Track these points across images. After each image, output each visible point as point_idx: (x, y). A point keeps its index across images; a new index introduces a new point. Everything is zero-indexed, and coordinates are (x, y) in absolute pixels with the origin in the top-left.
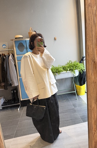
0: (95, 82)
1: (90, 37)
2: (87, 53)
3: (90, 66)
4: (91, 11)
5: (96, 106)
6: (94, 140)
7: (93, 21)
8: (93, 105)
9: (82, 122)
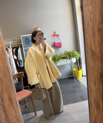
0: (93, 67)
1: (88, 31)
2: (86, 44)
3: (89, 54)
4: (88, 10)
5: (95, 87)
6: (94, 115)
7: (89, 18)
8: (93, 86)
9: (81, 101)
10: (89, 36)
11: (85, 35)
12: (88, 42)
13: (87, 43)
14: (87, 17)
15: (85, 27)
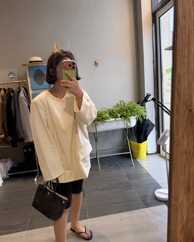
0: (188, 151)
1: (185, 57)
2: (176, 91)
3: (181, 119)
7: (193, 20)
8: (182, 197)
9: (143, 208)
10: (185, 71)
11: (178, 66)
12: (183, 86)
13: (179, 89)
14: (185, 18)
15: (178, 45)
